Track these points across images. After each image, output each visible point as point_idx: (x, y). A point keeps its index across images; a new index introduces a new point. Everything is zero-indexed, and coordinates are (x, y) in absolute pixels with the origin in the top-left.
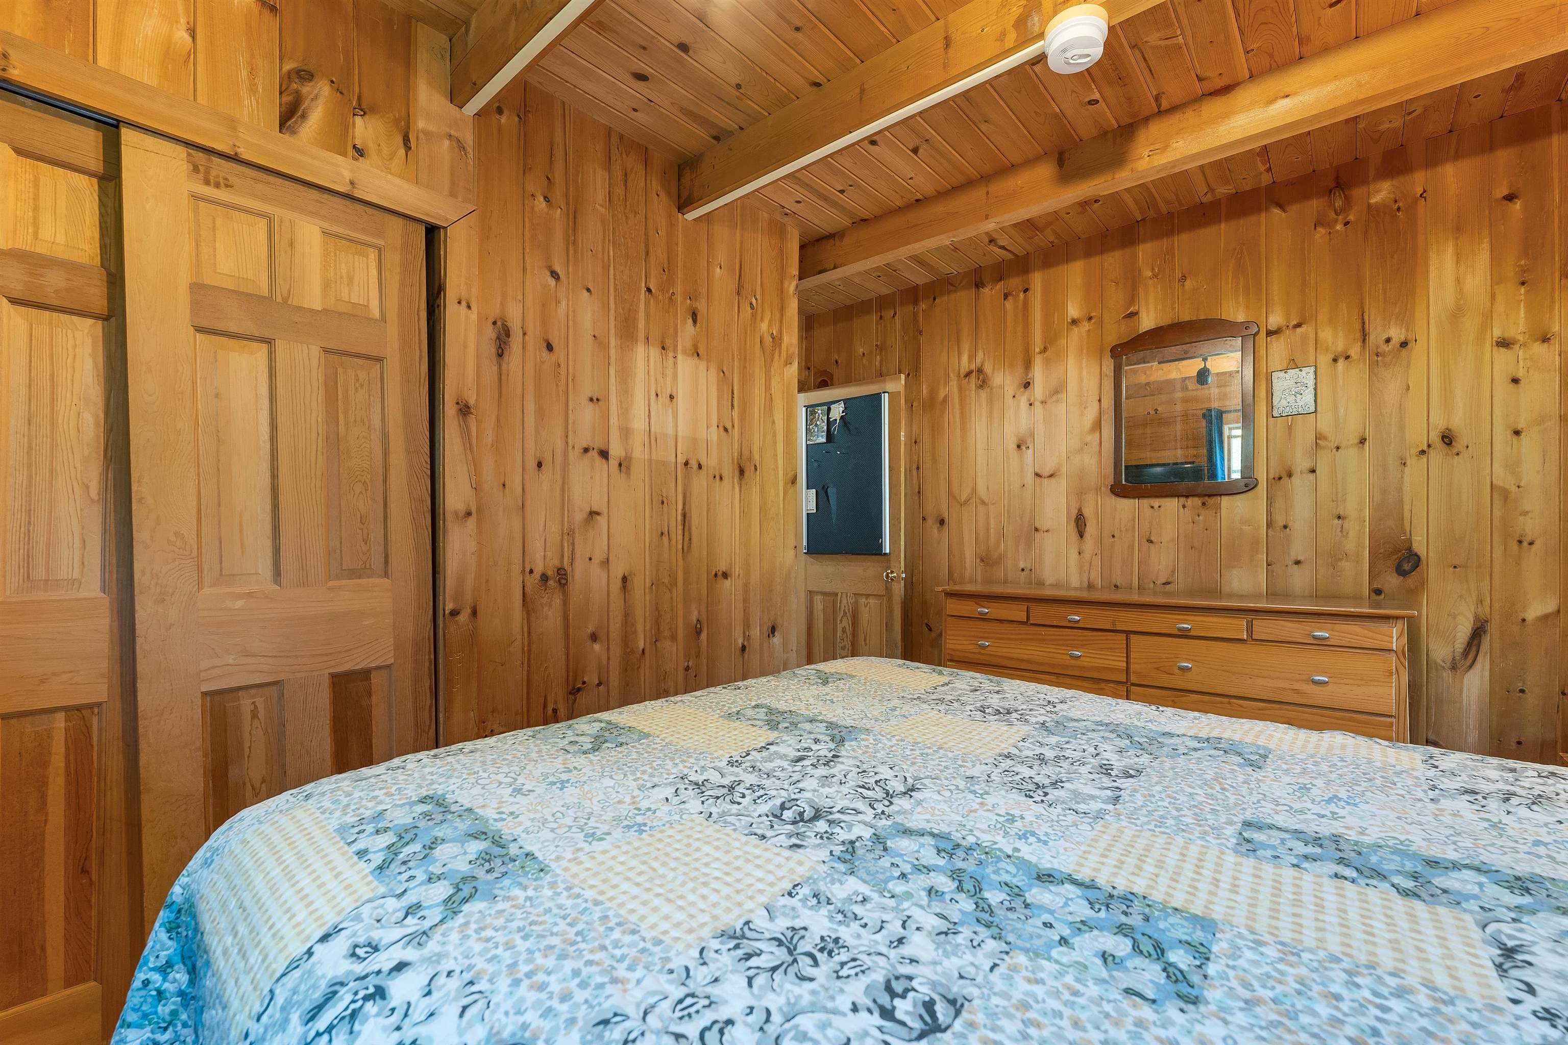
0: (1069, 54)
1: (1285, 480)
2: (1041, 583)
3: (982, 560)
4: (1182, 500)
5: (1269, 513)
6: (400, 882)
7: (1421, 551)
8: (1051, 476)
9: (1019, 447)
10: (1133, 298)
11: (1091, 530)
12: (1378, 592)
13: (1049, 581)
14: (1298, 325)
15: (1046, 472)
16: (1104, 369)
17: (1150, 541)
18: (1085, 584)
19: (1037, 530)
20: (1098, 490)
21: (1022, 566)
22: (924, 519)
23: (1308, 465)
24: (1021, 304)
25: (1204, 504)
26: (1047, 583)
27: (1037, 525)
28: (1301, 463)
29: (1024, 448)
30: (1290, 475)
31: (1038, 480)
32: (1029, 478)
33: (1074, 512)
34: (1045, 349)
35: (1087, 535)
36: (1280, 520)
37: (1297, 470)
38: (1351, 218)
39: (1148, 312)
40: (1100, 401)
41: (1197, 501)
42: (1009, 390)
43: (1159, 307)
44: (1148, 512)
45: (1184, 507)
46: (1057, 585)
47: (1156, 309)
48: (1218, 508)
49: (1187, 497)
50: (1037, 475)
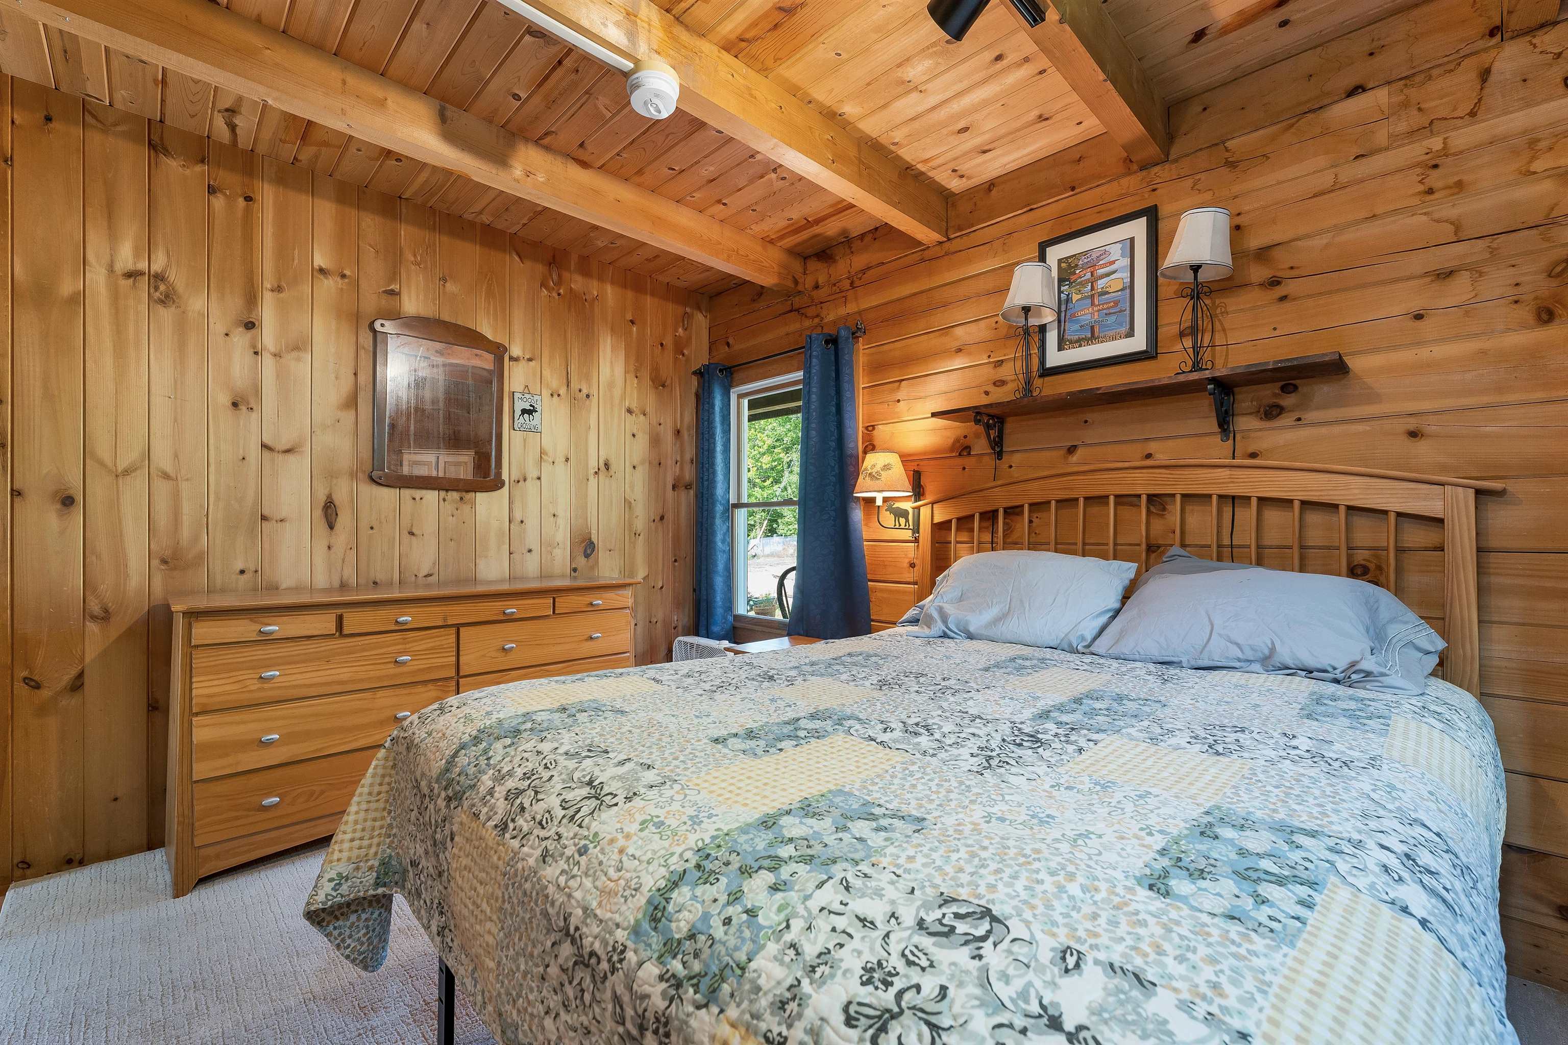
0: (655, 100)
1: (521, 483)
2: (273, 588)
3: (164, 562)
4: (443, 493)
5: (510, 510)
6: (1316, 867)
7: (596, 542)
8: (288, 451)
9: (235, 405)
10: (394, 275)
11: (344, 520)
12: (575, 570)
13: (286, 582)
14: (530, 360)
15: (283, 444)
16: (361, 340)
17: (412, 533)
18: (336, 584)
19: (264, 518)
20: (353, 475)
21: (240, 566)
22: (16, 493)
23: (535, 474)
24: (240, 213)
25: (461, 499)
26: (284, 586)
27: (265, 513)
28: (532, 473)
29: (243, 408)
30: (525, 480)
31: (266, 454)
32: (254, 451)
33: (322, 498)
34: (278, 289)
35: (339, 526)
36: (518, 516)
37: (529, 476)
38: (561, 291)
39: (410, 297)
40: (355, 374)
41: (455, 495)
42: (218, 326)
43: (421, 297)
44: (408, 505)
45: (444, 500)
46: (297, 589)
47: (418, 296)
48: (473, 504)
49: (447, 491)
50: (264, 446)
